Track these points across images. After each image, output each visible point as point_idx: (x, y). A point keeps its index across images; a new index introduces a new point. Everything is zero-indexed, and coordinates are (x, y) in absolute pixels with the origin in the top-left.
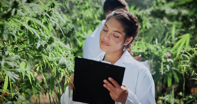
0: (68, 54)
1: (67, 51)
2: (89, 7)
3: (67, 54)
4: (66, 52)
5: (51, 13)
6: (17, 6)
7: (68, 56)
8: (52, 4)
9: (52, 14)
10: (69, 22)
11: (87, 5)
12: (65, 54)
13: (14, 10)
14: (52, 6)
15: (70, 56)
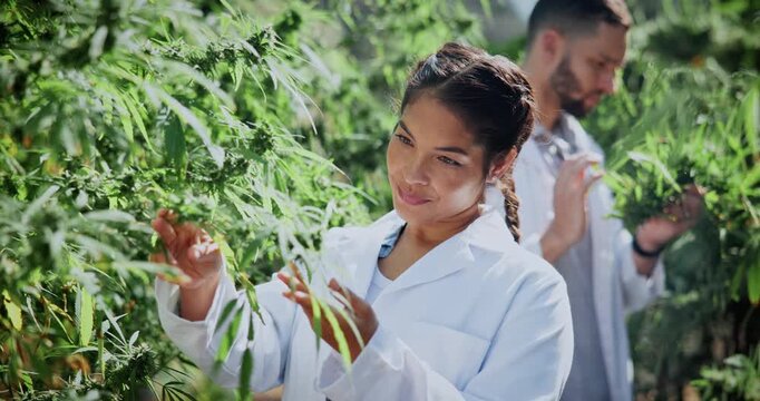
0: (348, 214)
1: (345, 202)
2: (431, 21)
3: (341, 212)
4: (338, 206)
5: (264, 41)
6: (113, 17)
7: (347, 218)
8: (289, 15)
9: (267, 44)
10: (356, 81)
11: (423, 12)
12: (336, 210)
13: (102, 33)
14: (291, 22)
15: (353, 220)
